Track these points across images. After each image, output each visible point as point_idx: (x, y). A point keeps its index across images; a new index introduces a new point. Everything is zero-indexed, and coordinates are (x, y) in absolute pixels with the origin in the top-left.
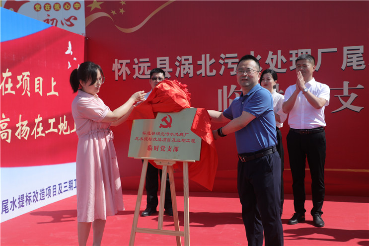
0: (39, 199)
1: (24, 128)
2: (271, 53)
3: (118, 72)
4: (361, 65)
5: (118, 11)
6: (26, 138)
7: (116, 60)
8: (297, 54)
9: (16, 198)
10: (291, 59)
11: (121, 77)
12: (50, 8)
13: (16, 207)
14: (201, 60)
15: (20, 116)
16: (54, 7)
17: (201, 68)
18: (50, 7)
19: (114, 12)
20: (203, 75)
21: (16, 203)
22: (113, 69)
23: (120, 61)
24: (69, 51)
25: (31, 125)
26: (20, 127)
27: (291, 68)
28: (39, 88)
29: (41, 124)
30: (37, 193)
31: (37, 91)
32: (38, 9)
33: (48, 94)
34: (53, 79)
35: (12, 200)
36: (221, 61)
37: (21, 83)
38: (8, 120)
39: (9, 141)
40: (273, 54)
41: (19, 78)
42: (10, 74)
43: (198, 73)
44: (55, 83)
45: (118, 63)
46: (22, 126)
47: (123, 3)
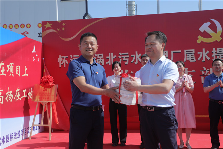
0: (17, 137)
3: (61, 63)
4: (193, 59)
5: (61, 29)
6: (11, 101)
7: (60, 56)
9: (5, 137)
11: (62, 65)
12: (13, 27)
13: (5, 142)
14: (108, 56)
15: (8, 88)
16: (15, 26)
17: (108, 61)
18: (13, 26)
19: (59, 30)
20: (110, 64)
21: (5, 140)
22: (58, 61)
23: (62, 57)
24: (34, 51)
25: (14, 93)
26: (8, 95)
28: (18, 72)
29: (19, 93)
30: (16, 133)
31: (17, 73)
32: (5, 27)
33: (23, 75)
34: (25, 66)
35: (3, 138)
36: (120, 57)
37: (9, 69)
38: (2, 90)
39: (2, 103)
41: (8, 66)
42: (3, 64)
43: (107, 63)
44: (26, 69)
45: (61, 58)
46: (9, 94)
47: (64, 24)
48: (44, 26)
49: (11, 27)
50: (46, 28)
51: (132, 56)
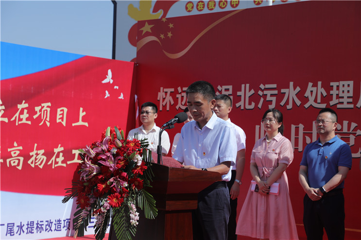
0: (53, 229)
1: (39, 157)
2: (310, 84)
3: (163, 101)
5: (166, 35)
6: (41, 167)
7: (162, 88)
8: (338, 87)
9: (25, 223)
10: (331, 92)
11: (164, 107)
13: (23, 232)
14: (241, 91)
15: (36, 145)
16: (208, 5)
17: (240, 100)
18: (204, 5)
19: (162, 36)
20: (242, 108)
21: (24, 228)
22: (158, 99)
23: (166, 90)
24: (109, 79)
25: (49, 154)
26: (35, 156)
27: (332, 103)
28: (61, 118)
29: (61, 154)
30: (52, 223)
31: (58, 121)
33: (73, 125)
34: (81, 109)
35: (19, 225)
36: (260, 93)
37: (38, 114)
38: (21, 148)
39: (20, 168)
40: (313, 86)
41: (37, 109)
42: (27, 105)
43: (237, 105)
44: (84, 113)
45: (163, 92)
46: (37, 154)
47: (171, 26)
48: (141, 29)
49: (202, 6)
50: (144, 33)
51: (283, 91)
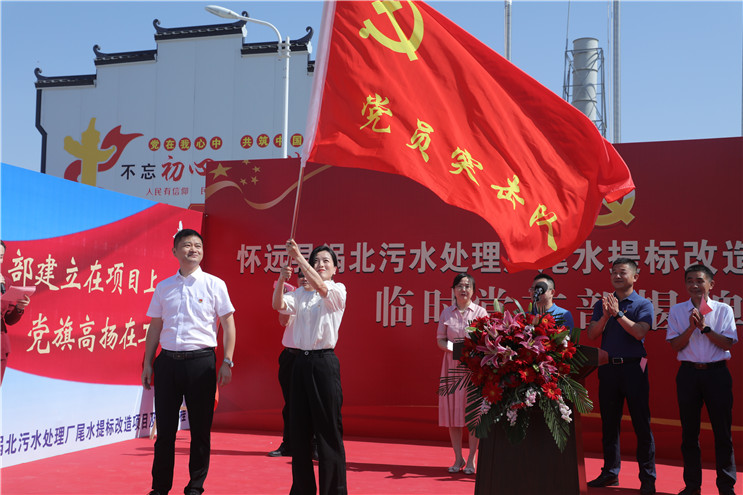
0: (123, 429)
1: (111, 334)
2: (448, 245)
3: (245, 262)
4: (562, 268)
5: (249, 180)
6: (112, 347)
7: (243, 246)
8: (481, 248)
9: (95, 423)
10: (474, 254)
11: (247, 269)
12: (174, 146)
13: (94, 435)
14: (355, 250)
15: (108, 318)
16: (180, 144)
17: (355, 262)
18: (175, 144)
19: (244, 182)
20: (358, 270)
21: (94, 430)
22: (238, 258)
23: (248, 248)
25: (120, 331)
26: (106, 333)
27: (474, 267)
28: (134, 283)
29: (133, 330)
30: (122, 421)
31: (131, 287)
32: (154, 147)
33: (145, 291)
34: (153, 271)
35: (90, 426)
36: (382, 253)
37: (111, 277)
38: (93, 323)
39: (91, 350)
40: (450, 247)
41: (110, 271)
42: (99, 266)
43: (351, 267)
44: (156, 277)
45: (245, 250)
46: (109, 331)
47: (256, 169)
48: (211, 172)
49: (171, 145)
50: (216, 177)
51: (412, 251)
